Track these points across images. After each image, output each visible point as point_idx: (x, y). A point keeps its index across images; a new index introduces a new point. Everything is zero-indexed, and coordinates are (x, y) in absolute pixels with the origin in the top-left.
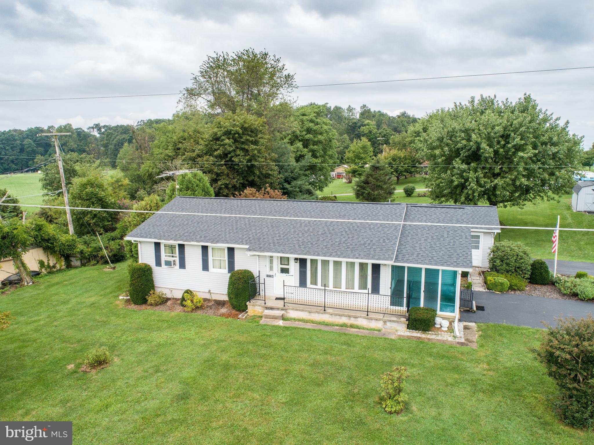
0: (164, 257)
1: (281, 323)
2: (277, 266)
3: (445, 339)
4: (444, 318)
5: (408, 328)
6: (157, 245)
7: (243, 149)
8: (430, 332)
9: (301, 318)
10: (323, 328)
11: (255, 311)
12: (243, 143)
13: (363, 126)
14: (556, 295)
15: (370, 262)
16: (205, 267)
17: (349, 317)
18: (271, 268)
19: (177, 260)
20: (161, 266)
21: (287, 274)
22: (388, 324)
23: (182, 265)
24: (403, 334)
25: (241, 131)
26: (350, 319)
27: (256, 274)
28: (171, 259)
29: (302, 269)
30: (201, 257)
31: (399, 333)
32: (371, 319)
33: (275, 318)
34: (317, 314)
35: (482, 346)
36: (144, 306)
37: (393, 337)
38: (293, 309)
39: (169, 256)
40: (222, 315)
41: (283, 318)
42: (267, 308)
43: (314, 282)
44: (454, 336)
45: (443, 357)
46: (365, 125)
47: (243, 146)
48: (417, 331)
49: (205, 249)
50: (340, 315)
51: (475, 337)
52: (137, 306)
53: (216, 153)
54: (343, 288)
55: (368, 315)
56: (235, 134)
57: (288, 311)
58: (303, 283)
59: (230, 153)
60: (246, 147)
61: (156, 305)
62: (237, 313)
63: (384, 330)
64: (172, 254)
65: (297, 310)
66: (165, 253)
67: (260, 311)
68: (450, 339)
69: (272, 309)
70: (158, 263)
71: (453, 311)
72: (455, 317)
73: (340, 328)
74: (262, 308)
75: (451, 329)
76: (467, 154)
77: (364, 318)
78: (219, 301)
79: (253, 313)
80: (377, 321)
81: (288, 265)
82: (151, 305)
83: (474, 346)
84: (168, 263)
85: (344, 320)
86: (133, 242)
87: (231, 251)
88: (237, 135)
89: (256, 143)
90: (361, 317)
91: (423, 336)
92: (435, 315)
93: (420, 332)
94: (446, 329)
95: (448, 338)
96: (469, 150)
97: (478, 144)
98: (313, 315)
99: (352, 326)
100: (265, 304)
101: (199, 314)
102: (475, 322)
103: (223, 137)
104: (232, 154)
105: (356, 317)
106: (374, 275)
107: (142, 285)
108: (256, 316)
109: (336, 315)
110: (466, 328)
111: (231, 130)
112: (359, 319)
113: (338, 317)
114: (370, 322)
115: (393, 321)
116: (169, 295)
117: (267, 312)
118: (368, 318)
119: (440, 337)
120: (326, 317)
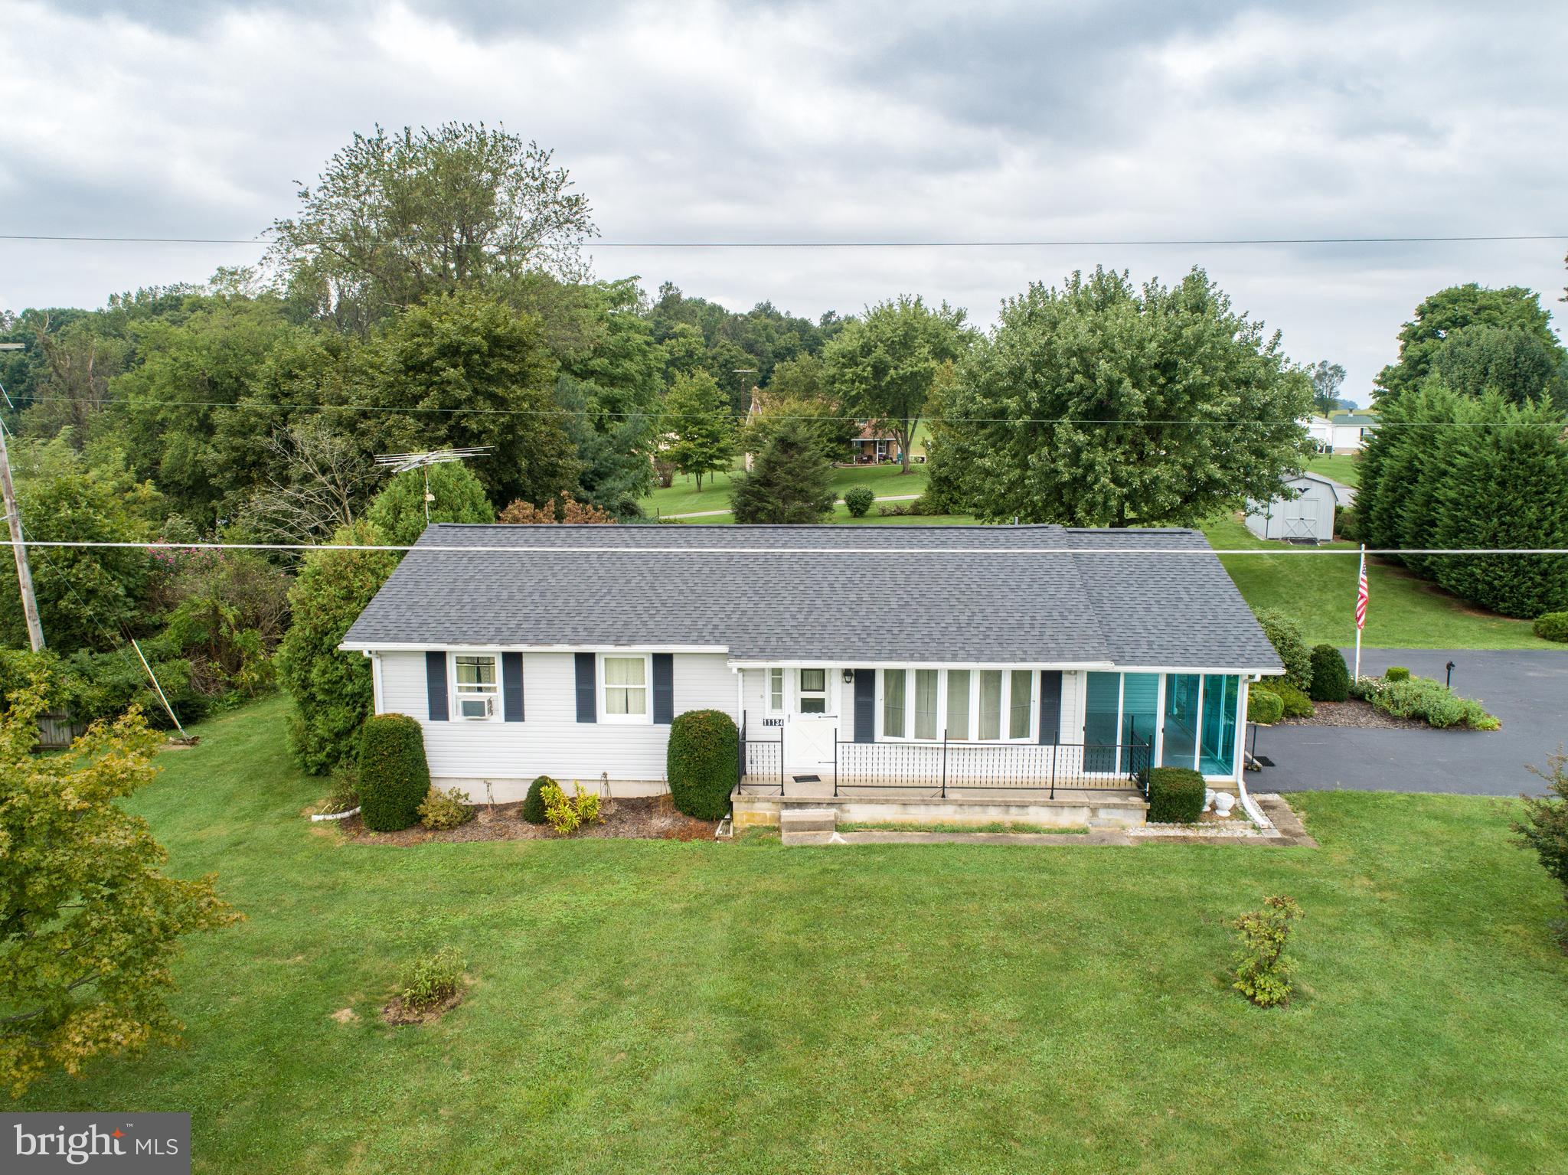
0: (457, 692)
1: (836, 838)
2: (792, 693)
3: (1238, 834)
4: (1217, 790)
5: (1150, 817)
6: (436, 660)
8: (1201, 824)
9: (881, 822)
10: (949, 838)
11: (753, 815)
12: (490, 379)
13: (670, 339)
14: (1378, 722)
15: (1037, 667)
16: (586, 710)
17: (1006, 805)
18: (777, 702)
19: (498, 697)
20: (447, 718)
21: (820, 714)
22: (1103, 814)
23: (515, 710)
24: (1142, 834)
25: (485, 347)
26: (1007, 812)
27: (736, 718)
28: (482, 697)
29: (861, 699)
30: (574, 686)
31: (1133, 833)
32: (1062, 806)
33: (817, 827)
34: (923, 808)
35: (1327, 842)
36: (412, 835)
37: (1126, 843)
38: (860, 801)
39: (469, 689)
40: (666, 835)
41: (840, 827)
42: (788, 805)
43: (895, 727)
44: (1254, 827)
45: (1270, 874)
46: (675, 336)
48: (1171, 824)
49: (585, 663)
50: (983, 805)
51: (1299, 823)
52: (388, 835)
53: (421, 407)
54: (973, 734)
55: (1052, 797)
56: (470, 353)
57: (847, 807)
58: (864, 732)
59: (458, 404)
60: (500, 391)
61: (451, 826)
62: (704, 824)
63: (1093, 830)
64: (479, 681)
65: (871, 802)
66: (459, 682)
67: (768, 813)
68: (1250, 834)
69: (801, 805)
70: (439, 709)
71: (1230, 769)
72: (1237, 784)
73: (991, 835)
74: (774, 807)
75: (1238, 813)
76: (1083, 406)
77: (1044, 805)
78: (629, 800)
79: (748, 821)
80: (1074, 810)
81: (823, 690)
83: (1311, 844)
84: (473, 710)
85: (994, 815)
87: (663, 663)
88: (477, 357)
90: (1035, 803)
91: (1189, 833)
92: (1200, 784)
93: (1179, 824)
94: (1228, 814)
95: (1238, 830)
97: (1113, 385)
98: (912, 810)
99: (1018, 828)
100: (783, 794)
101: (593, 839)
102: (1278, 793)
103: (438, 363)
104: (466, 410)
105: (1023, 806)
106: (1046, 701)
107: (402, 774)
108: (758, 827)
109: (972, 804)
110: (1266, 806)
111: (461, 344)
112: (1032, 810)
113: (977, 809)
114: (1057, 814)
115: (1115, 806)
116: (478, 796)
117: (788, 815)
118: (1052, 803)
119: (1224, 834)
120: (946, 814)
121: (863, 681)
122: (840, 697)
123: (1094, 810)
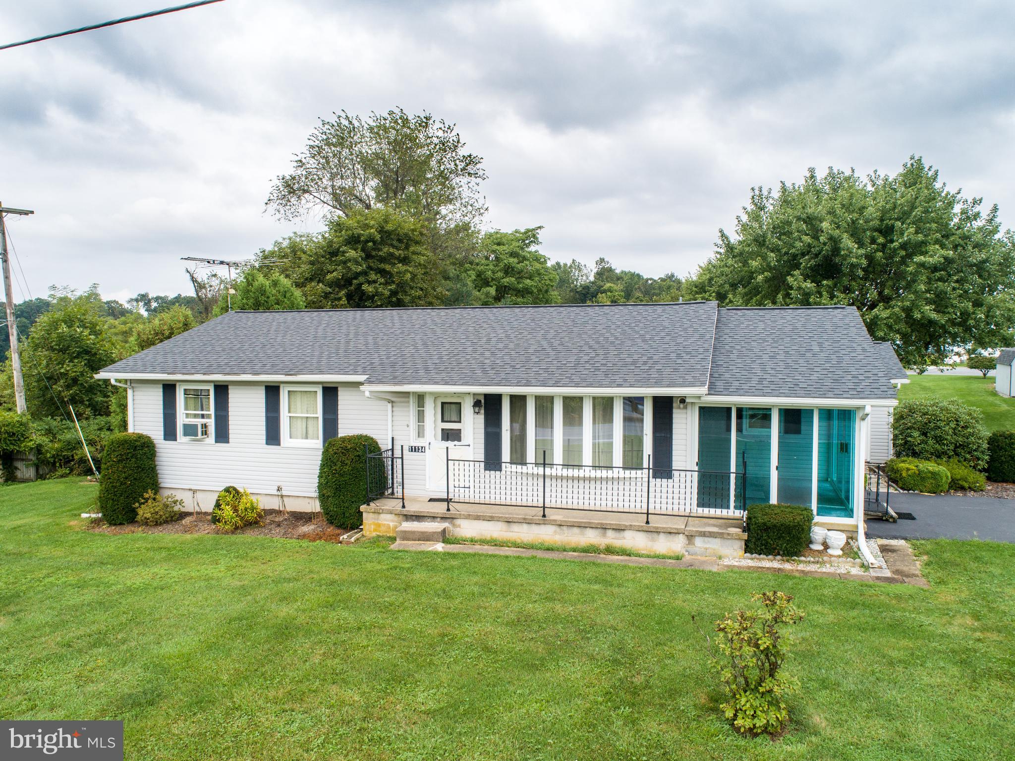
0: (182, 418)
1: (439, 547)
2: (433, 423)
3: (843, 571)
4: (830, 529)
5: (748, 549)
6: (169, 389)
7: (383, 272)
8: (803, 558)
9: (488, 538)
10: (540, 554)
11: (379, 525)
12: (382, 260)
13: (602, 293)
16: (273, 436)
17: (604, 528)
18: (420, 433)
19: (211, 423)
20: (176, 440)
21: (456, 443)
22: (699, 542)
23: (222, 435)
24: (736, 564)
25: (378, 237)
26: (604, 535)
27: (385, 444)
28: (199, 421)
29: (490, 430)
30: (264, 414)
31: (726, 562)
32: (657, 532)
33: (426, 537)
34: (525, 526)
35: (941, 582)
36: (128, 528)
37: (713, 569)
38: (468, 517)
39: (196, 416)
41: (444, 536)
42: (409, 517)
43: (519, 458)
44: (863, 566)
45: (853, 605)
46: (605, 292)
47: (382, 266)
48: (770, 557)
49: (272, 390)
50: (582, 526)
51: (917, 566)
52: (113, 528)
53: (329, 277)
54: (587, 466)
55: (648, 522)
56: (367, 241)
57: (458, 522)
58: (492, 461)
59: (357, 275)
60: (388, 267)
61: (157, 524)
62: (338, 531)
63: (687, 558)
64: (202, 410)
65: (477, 518)
66: (186, 409)
67: (391, 524)
68: (856, 571)
69: (418, 517)
70: (170, 434)
71: (849, 512)
72: (857, 527)
73: (582, 554)
74: (396, 518)
75: (850, 551)
76: (813, 262)
77: (640, 530)
78: (301, 513)
79: (375, 530)
80: (671, 537)
81: (460, 422)
82: (146, 523)
83: (922, 583)
84: (190, 430)
85: (591, 538)
86: (113, 382)
87: (330, 395)
88: (370, 244)
89: (405, 260)
90: (631, 528)
91: (788, 566)
92: (810, 519)
93: (779, 557)
94: (840, 553)
95: (847, 568)
96: (817, 255)
97: (834, 241)
98: (515, 527)
99: (609, 550)
100: (404, 507)
102: (905, 539)
103: (344, 248)
104: (361, 279)
105: (619, 529)
106: (658, 435)
107: (126, 478)
108: (382, 537)
109: (572, 526)
110: (884, 549)
111: (359, 236)
112: (628, 534)
113: (576, 530)
114: (653, 540)
115: (712, 535)
116: (189, 503)
117: (408, 526)
118: (648, 529)
119: (827, 569)
120: (546, 534)
121: (491, 408)
122: (473, 427)
123: (690, 537)
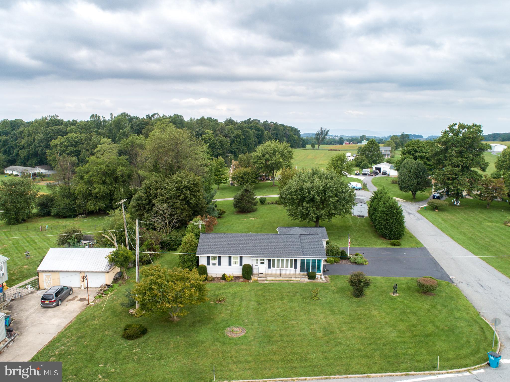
0: (211, 261)
1: (266, 282)
2: (259, 262)
4: (318, 275)
5: (308, 279)
6: (208, 258)
9: (272, 280)
10: (281, 282)
14: (349, 263)
15: (293, 259)
16: (230, 264)
17: (289, 277)
18: (257, 263)
19: (217, 262)
20: (210, 266)
21: (263, 265)
22: (302, 278)
23: (220, 264)
27: (251, 265)
28: (215, 262)
29: (269, 263)
30: (228, 261)
31: (306, 281)
32: (296, 277)
33: (263, 280)
34: (278, 278)
35: (331, 282)
37: (305, 282)
40: (243, 282)
41: (266, 281)
43: (274, 266)
45: (322, 286)
48: (311, 280)
49: (230, 258)
50: (286, 277)
51: (329, 280)
54: (285, 268)
57: (267, 278)
58: (269, 267)
61: (211, 281)
62: (247, 280)
63: (301, 281)
64: (215, 260)
65: (270, 277)
67: (256, 279)
68: (322, 281)
69: (261, 277)
70: (209, 264)
71: (320, 272)
72: (322, 274)
73: (287, 281)
75: (321, 278)
78: (236, 277)
79: (254, 280)
80: (298, 278)
81: (264, 261)
83: (329, 282)
84: (214, 264)
85: (287, 279)
87: (241, 258)
90: (293, 277)
91: (314, 281)
92: (316, 274)
95: (321, 281)
96: (309, 198)
98: (276, 278)
99: (290, 280)
100: (259, 276)
101: (233, 282)
102: (327, 275)
105: (291, 277)
106: (295, 263)
108: (256, 281)
109: (284, 277)
110: (325, 277)
114: (296, 279)
115: (304, 277)
116: (215, 276)
117: (259, 279)
118: (295, 277)
119: (318, 281)
120: (281, 279)
121: (269, 260)
122: (266, 262)
123: (301, 278)
